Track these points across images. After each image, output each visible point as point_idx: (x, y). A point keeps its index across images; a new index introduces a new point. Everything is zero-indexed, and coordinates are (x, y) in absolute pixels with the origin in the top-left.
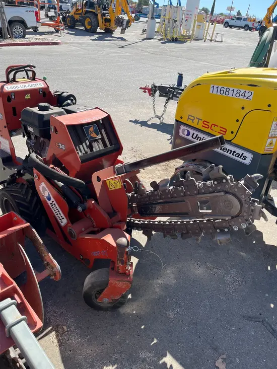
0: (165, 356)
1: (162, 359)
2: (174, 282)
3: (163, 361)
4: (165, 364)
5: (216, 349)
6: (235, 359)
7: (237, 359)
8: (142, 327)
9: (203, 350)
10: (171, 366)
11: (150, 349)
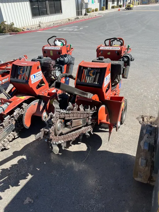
0: (31, 175)
1: (30, 174)
2: (77, 170)
3: (29, 174)
4: (28, 175)
5: (37, 197)
6: (32, 209)
7: (32, 210)
8: (45, 163)
9: (36, 191)
10: (27, 178)
11: (34, 168)
